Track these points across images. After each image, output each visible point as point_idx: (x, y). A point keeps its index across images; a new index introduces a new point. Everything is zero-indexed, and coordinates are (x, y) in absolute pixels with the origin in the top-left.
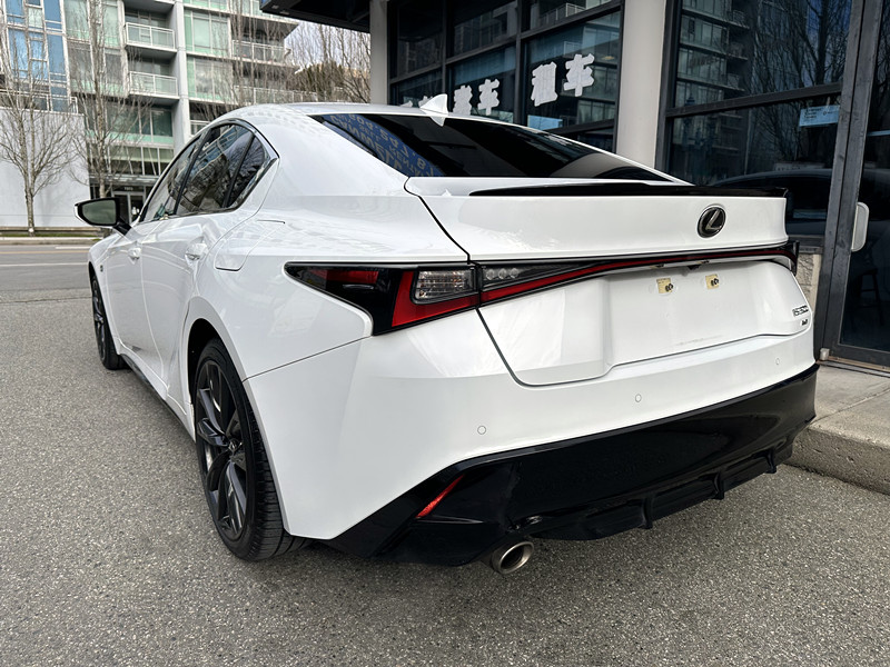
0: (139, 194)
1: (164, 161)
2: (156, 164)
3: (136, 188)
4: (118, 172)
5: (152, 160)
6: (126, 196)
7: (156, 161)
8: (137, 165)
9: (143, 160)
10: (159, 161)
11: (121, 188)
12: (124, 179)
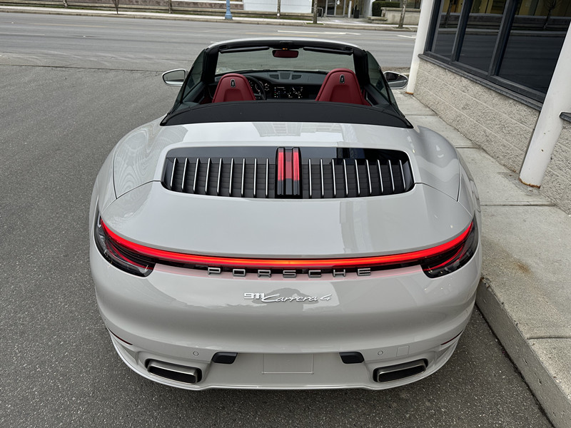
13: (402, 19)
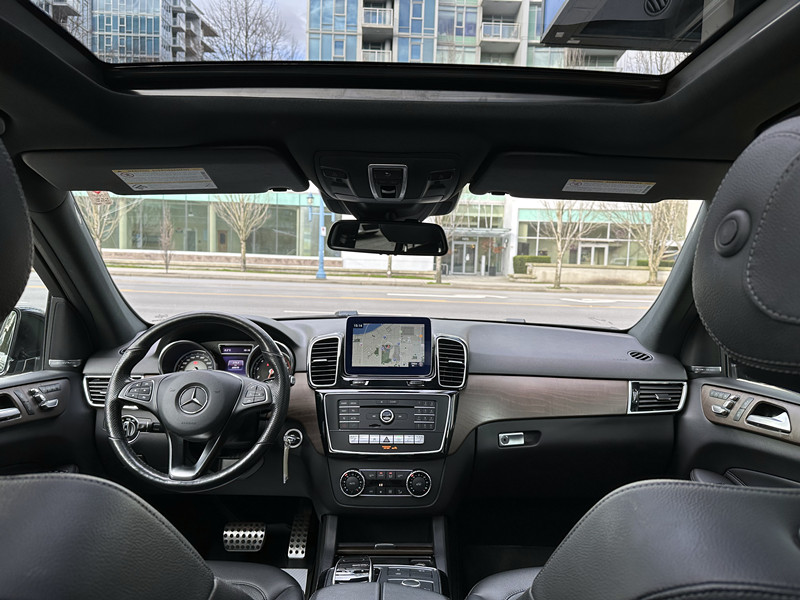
0: (472, 244)
1: (496, 215)
2: (489, 219)
3: (471, 239)
4: (460, 226)
5: (485, 215)
6: (463, 245)
7: (489, 215)
8: (474, 219)
9: (479, 215)
10: (492, 215)
11: (460, 239)
12: (463, 231)
13: (558, 277)
